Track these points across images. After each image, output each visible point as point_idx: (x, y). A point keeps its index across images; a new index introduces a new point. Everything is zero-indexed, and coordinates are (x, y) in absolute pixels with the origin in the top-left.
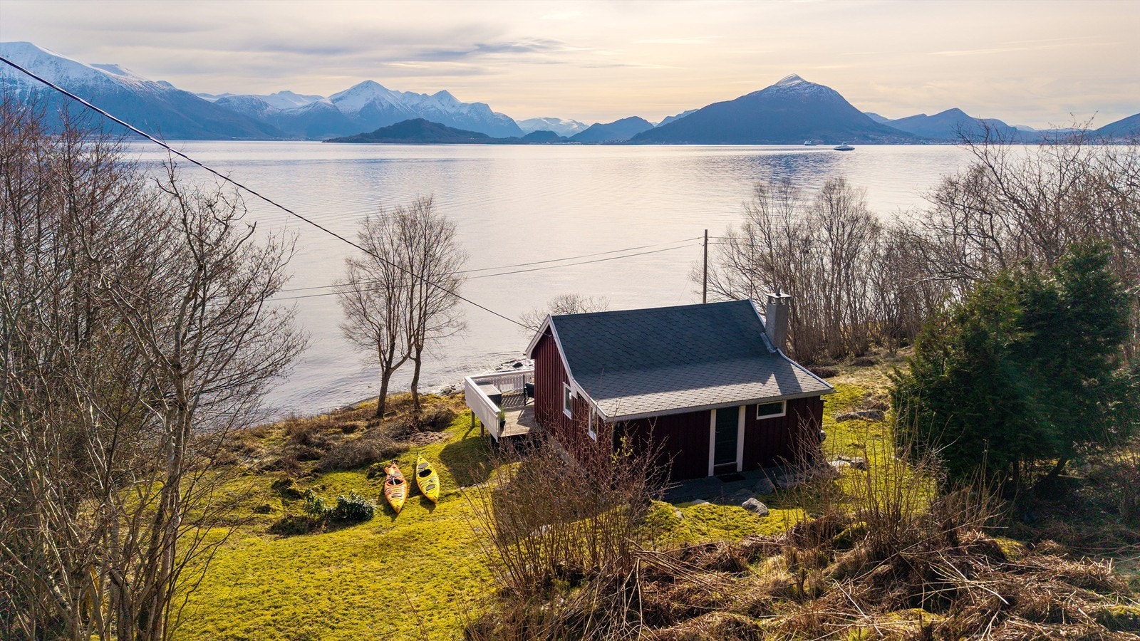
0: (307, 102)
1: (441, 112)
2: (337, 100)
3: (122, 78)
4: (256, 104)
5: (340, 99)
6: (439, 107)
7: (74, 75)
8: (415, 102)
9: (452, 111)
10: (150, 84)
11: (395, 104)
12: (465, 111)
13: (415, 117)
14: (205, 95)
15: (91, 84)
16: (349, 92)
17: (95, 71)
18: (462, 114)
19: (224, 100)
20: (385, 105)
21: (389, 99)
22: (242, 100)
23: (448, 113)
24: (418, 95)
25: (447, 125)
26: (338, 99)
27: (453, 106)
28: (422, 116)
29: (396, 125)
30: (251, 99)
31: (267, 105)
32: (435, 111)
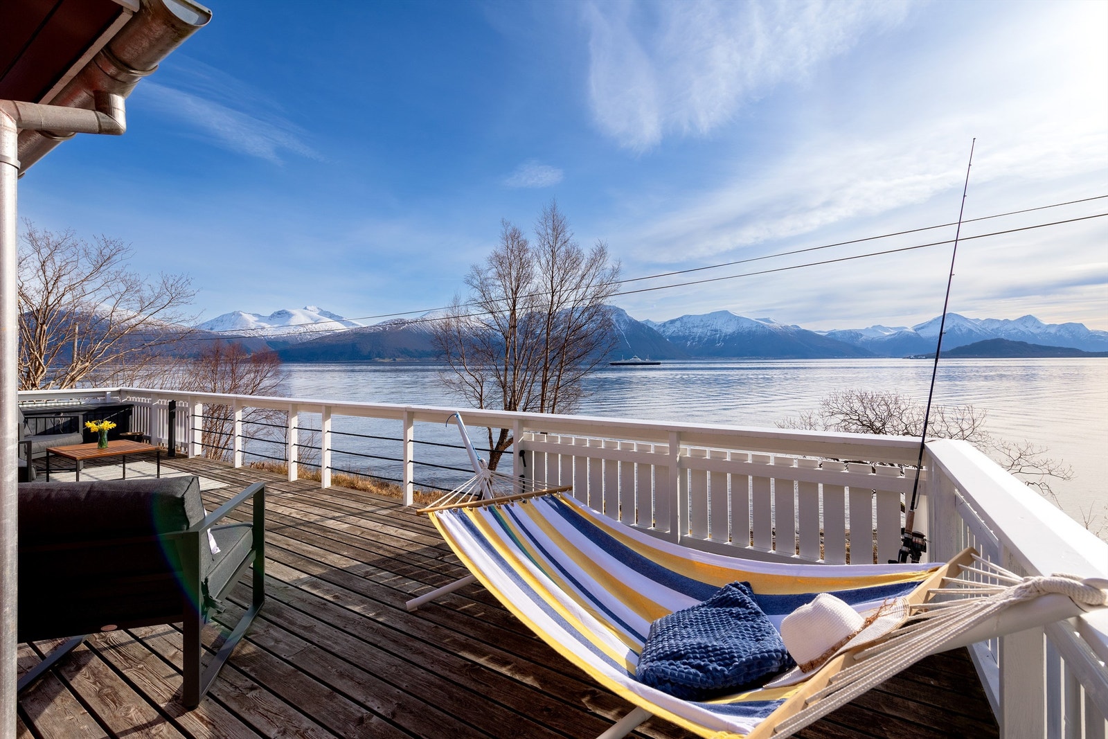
0: (893, 332)
1: (1024, 333)
2: (919, 329)
3: (771, 325)
4: (856, 335)
5: (922, 328)
6: (1022, 328)
7: (746, 325)
8: (996, 326)
9: (1038, 331)
10: (786, 327)
11: (974, 329)
12: (1053, 331)
13: (994, 338)
14: (820, 332)
15: (754, 329)
16: (931, 322)
17: (757, 322)
18: (1049, 333)
19: (831, 333)
20: (964, 330)
21: (969, 326)
22: (844, 332)
23: (1032, 333)
24: (999, 321)
25: (1029, 342)
26: (917, 328)
27: (1039, 327)
28: (1003, 336)
29: (973, 344)
30: (850, 332)
31: (862, 335)
32: (1017, 333)
